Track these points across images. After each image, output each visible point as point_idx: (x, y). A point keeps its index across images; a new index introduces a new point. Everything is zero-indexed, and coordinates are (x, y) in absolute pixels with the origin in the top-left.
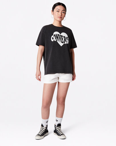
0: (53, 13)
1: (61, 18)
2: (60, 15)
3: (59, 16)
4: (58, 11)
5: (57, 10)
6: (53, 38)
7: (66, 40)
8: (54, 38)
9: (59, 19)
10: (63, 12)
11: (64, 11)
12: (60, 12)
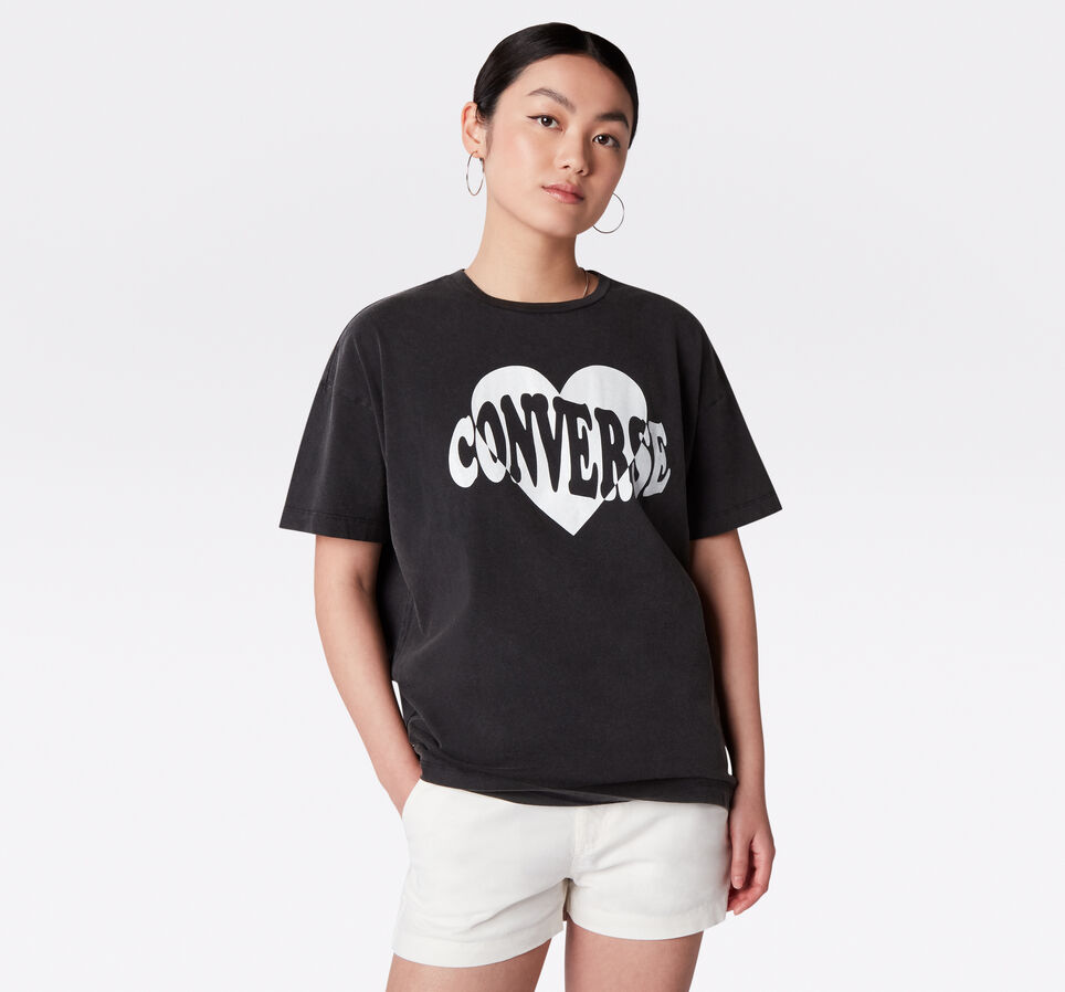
0: (480, 133)
1: (577, 196)
2: (575, 162)
3: (558, 178)
4: (548, 120)
5: (542, 105)
6: (468, 454)
7: (627, 451)
8: (486, 448)
9: (548, 214)
10: (604, 139)
11: (613, 127)
12: (574, 130)
